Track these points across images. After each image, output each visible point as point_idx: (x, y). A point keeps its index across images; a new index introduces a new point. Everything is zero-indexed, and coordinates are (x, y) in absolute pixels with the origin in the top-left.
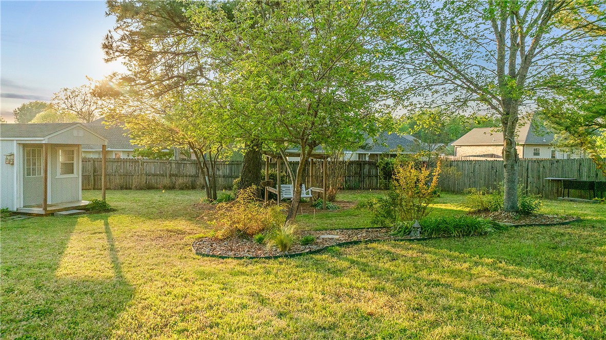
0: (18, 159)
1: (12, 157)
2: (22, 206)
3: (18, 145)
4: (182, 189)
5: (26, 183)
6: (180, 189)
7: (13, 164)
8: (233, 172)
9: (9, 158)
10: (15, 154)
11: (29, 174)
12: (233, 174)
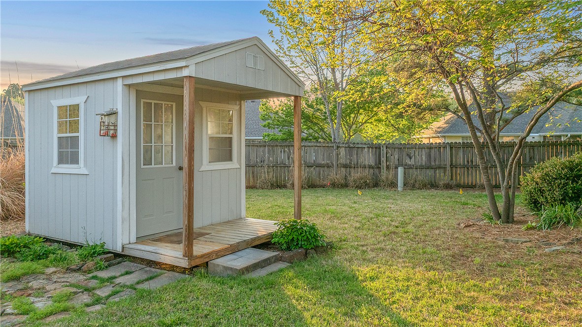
0: (126, 125)
1: (112, 119)
2: (133, 239)
3: (126, 89)
4: (359, 187)
5: (142, 180)
6: (357, 187)
7: (114, 136)
8: (432, 159)
9: (106, 119)
10: (119, 108)
11: (148, 162)
12: (433, 164)
